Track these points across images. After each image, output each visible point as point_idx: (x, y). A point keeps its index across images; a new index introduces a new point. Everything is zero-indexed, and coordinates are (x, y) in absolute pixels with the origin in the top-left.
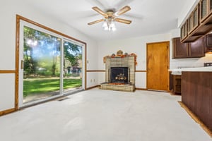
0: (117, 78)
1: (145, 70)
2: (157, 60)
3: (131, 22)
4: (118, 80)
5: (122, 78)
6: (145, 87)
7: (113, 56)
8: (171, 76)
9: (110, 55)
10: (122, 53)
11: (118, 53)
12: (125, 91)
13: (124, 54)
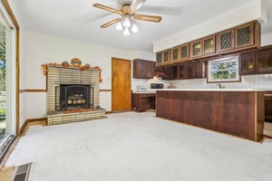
0: (70, 102)
1: (110, 88)
2: (121, 79)
3: (160, 18)
4: (72, 105)
5: (79, 102)
6: (110, 110)
7: (65, 65)
8: (133, 95)
9: (60, 62)
10: (80, 63)
11: (73, 61)
12: (95, 118)
13: (83, 65)
